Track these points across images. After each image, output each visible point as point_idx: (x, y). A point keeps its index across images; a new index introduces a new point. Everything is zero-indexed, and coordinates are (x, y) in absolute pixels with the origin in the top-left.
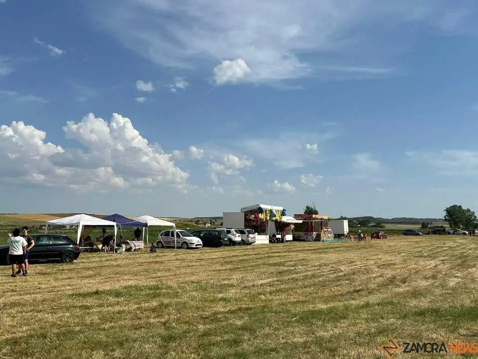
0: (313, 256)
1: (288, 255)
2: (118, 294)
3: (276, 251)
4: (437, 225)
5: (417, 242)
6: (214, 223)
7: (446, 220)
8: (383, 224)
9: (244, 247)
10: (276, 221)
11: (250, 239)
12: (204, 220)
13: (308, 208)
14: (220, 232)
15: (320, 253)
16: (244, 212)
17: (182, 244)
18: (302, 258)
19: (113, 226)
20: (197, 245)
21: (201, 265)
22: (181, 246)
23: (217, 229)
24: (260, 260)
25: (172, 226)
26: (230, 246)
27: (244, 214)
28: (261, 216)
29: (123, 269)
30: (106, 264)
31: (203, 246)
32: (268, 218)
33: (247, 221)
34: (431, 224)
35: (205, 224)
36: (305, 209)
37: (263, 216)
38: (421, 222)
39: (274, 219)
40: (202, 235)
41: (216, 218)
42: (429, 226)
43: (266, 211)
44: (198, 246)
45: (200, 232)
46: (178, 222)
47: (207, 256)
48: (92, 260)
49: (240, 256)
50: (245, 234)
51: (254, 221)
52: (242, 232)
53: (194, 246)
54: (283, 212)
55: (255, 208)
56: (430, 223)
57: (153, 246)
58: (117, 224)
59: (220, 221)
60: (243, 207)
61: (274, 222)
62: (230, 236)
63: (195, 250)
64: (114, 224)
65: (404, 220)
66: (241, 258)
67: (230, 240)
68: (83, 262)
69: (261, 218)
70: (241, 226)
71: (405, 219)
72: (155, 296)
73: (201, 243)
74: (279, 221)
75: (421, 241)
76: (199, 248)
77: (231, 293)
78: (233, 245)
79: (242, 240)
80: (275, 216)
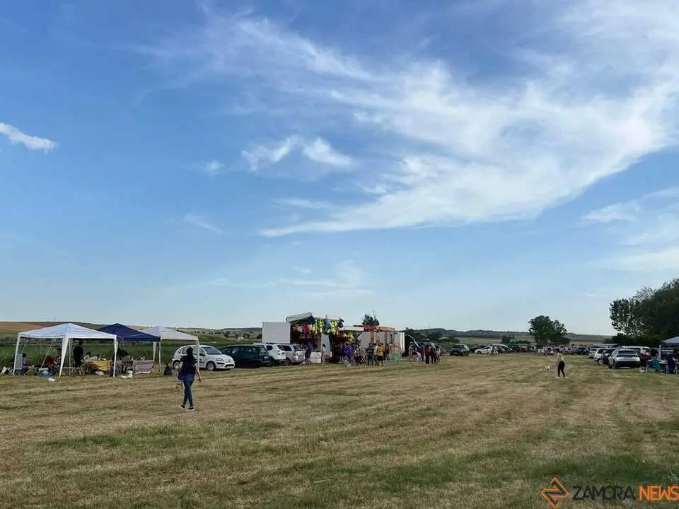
0: (382, 380)
1: (348, 379)
2: (113, 442)
3: (332, 373)
4: (520, 340)
5: (503, 361)
6: (248, 336)
7: (531, 333)
8: (456, 338)
9: (289, 368)
10: (331, 335)
11: (297, 357)
12: (236, 333)
13: (367, 317)
14: (258, 348)
15: (389, 375)
16: (290, 322)
17: (207, 365)
18: (367, 384)
19: (113, 340)
20: (227, 366)
21: (233, 395)
22: (205, 367)
23: (255, 344)
24: (312, 386)
25: (195, 341)
26: (271, 366)
27: (290, 325)
28: (312, 328)
29: (124, 401)
30: (100, 392)
31: (236, 367)
32: (321, 330)
33: (295, 336)
34: (513, 338)
35: (237, 336)
36: (364, 318)
37: (314, 327)
38: (501, 335)
39: (329, 331)
40: (234, 352)
41: (251, 330)
42: (511, 341)
43: (318, 320)
44: (229, 367)
45: (231, 348)
46: (201, 334)
47: (241, 381)
48: (82, 387)
49: (285, 380)
50: (291, 350)
51: (303, 333)
52: (287, 348)
53: (224, 368)
54: (339, 323)
55: (305, 317)
56: (512, 336)
57: (167, 367)
58: (117, 338)
59: (256, 334)
60: (290, 315)
61: (328, 336)
62: (271, 353)
63: (223, 372)
64: (114, 337)
66: (287, 383)
67: (271, 358)
68: (68, 390)
69: (311, 331)
70: (286, 339)
72: (169, 444)
73: (233, 363)
74: (334, 334)
75: (508, 361)
76: (229, 369)
77: (280, 438)
78: (275, 365)
79: (287, 358)
80: (330, 328)
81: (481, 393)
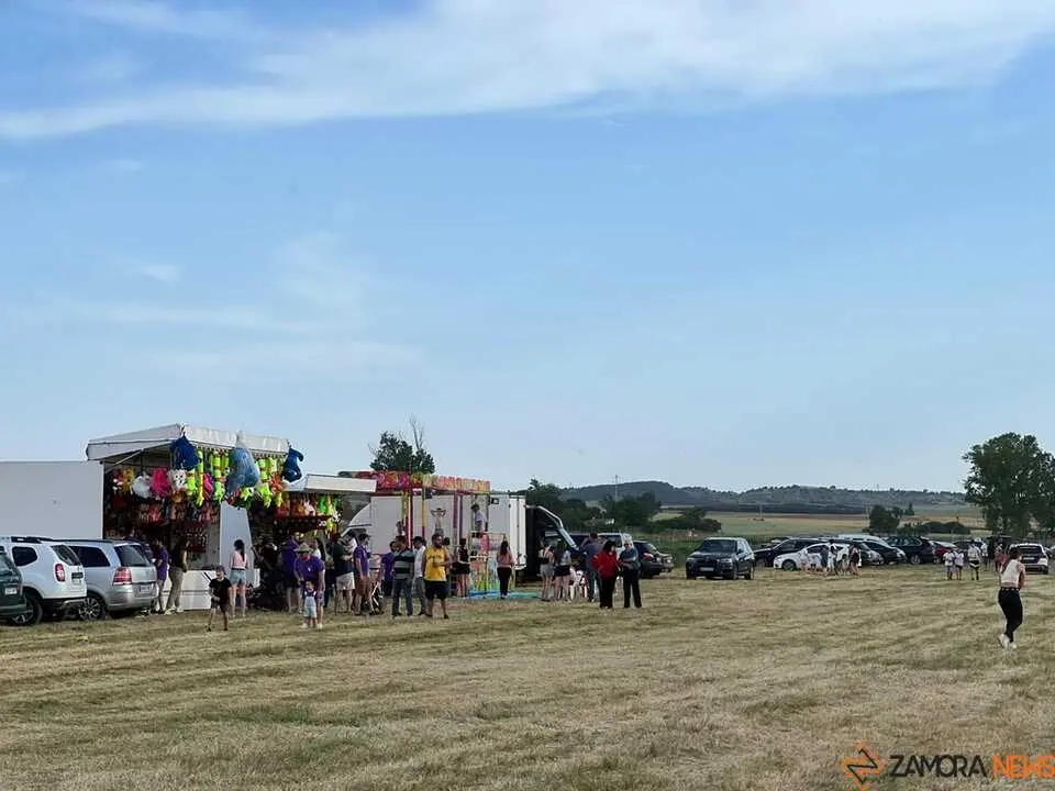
1: (320, 665)
3: (261, 644)
4: (933, 519)
5: (871, 594)
7: (970, 497)
8: (711, 516)
9: (101, 629)
10: (256, 506)
11: (128, 589)
13: (389, 442)
15: (466, 650)
16: (103, 461)
18: (387, 680)
24: (185, 694)
26: (31, 623)
27: (100, 471)
28: (185, 481)
32: (220, 490)
33: (120, 511)
34: (910, 512)
36: (378, 446)
37: (193, 480)
38: (870, 504)
39: (247, 494)
42: (902, 524)
43: (209, 453)
49: (85, 674)
50: (104, 562)
51: (150, 501)
52: (89, 557)
54: (285, 465)
55: (158, 441)
56: (904, 508)
61: (244, 511)
62: (29, 575)
65: (797, 498)
66: (91, 685)
67: (31, 594)
69: (183, 493)
70: (88, 525)
71: (805, 491)
74: (268, 503)
78: (48, 619)
79: (91, 593)
80: (251, 481)
81: (794, 706)
